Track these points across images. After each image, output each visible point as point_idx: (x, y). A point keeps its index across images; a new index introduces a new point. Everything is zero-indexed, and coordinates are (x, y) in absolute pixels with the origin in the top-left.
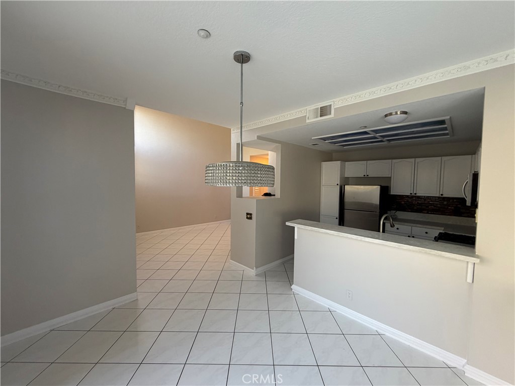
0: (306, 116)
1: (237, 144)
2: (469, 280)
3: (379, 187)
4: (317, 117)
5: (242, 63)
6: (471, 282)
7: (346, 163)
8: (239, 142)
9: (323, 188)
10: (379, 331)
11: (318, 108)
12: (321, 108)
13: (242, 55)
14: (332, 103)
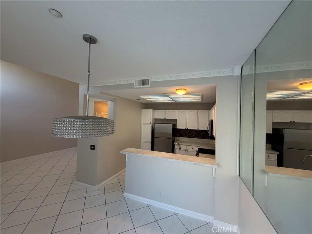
0: (134, 83)
1: (84, 95)
2: (214, 176)
3: (172, 125)
4: (141, 85)
5: (90, 43)
6: (214, 177)
7: (155, 110)
8: (86, 94)
9: (143, 125)
10: (175, 212)
11: (140, 80)
12: (143, 80)
13: (90, 38)
14: (149, 79)
